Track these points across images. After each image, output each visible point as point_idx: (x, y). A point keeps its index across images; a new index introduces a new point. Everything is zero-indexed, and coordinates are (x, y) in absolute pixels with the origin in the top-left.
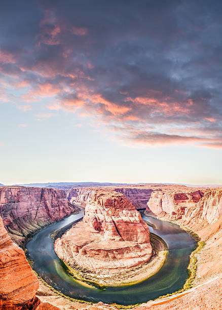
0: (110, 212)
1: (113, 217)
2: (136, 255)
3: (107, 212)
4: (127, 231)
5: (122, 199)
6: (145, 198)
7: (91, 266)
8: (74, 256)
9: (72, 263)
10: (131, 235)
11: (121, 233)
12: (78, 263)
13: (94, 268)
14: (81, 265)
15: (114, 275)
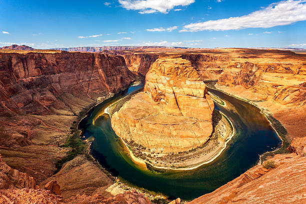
0: (171, 82)
1: (174, 88)
2: (193, 134)
3: (168, 81)
4: (187, 105)
5: (186, 67)
6: (219, 67)
7: (147, 143)
8: (131, 131)
9: (129, 140)
10: (192, 110)
11: (181, 107)
12: (135, 140)
13: (150, 144)
14: (137, 143)
15: (167, 154)
